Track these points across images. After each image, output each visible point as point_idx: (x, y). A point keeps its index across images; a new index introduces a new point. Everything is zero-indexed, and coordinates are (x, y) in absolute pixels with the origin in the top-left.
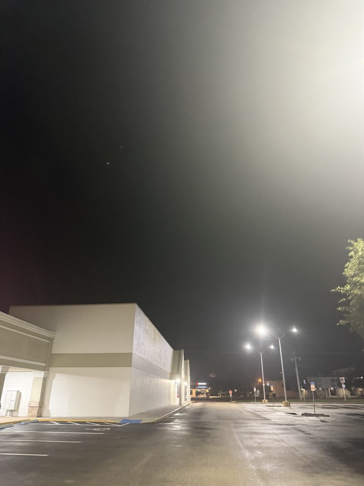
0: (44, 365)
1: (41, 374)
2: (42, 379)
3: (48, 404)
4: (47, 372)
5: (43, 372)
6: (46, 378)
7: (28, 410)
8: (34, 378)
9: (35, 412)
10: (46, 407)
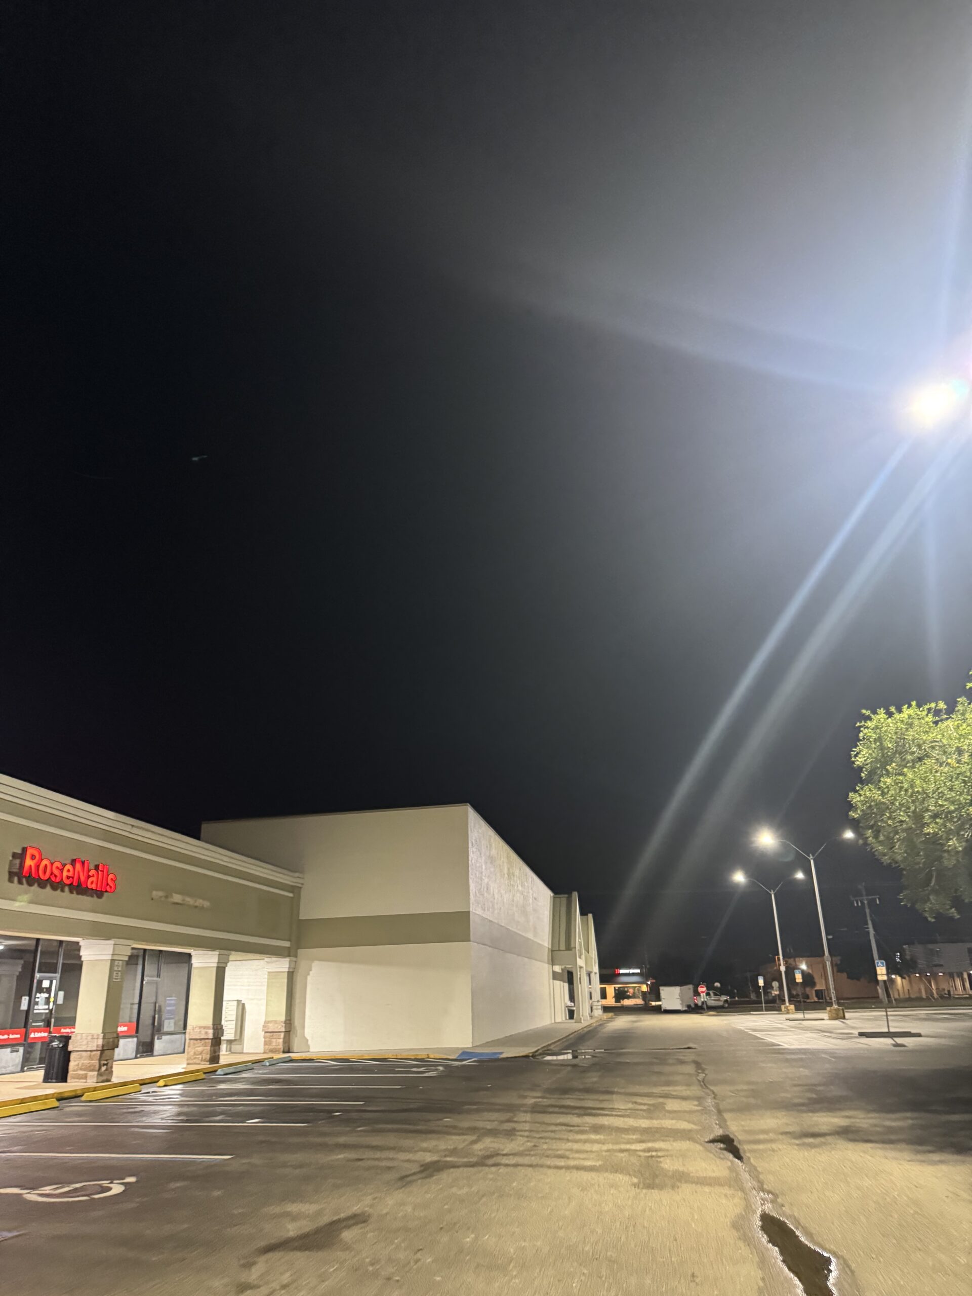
0: (287, 944)
1: (282, 965)
2: (286, 975)
3: (303, 1027)
4: (294, 959)
5: (287, 959)
6: (293, 972)
7: (263, 1040)
8: (269, 972)
9: (279, 1042)
10: (299, 1031)
